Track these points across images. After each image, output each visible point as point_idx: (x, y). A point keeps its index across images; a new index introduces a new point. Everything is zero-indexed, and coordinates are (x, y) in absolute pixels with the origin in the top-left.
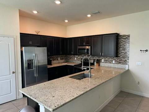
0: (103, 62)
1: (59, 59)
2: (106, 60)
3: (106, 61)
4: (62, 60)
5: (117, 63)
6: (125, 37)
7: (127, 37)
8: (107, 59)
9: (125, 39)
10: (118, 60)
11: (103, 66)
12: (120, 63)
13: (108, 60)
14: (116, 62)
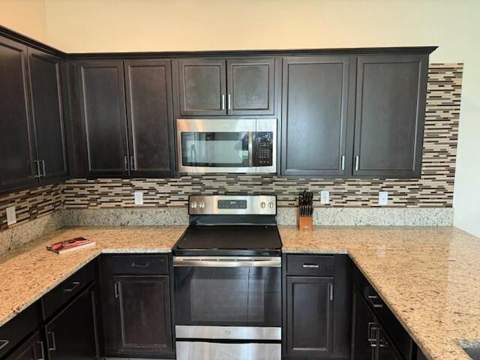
0: (327, 206)
1: (11, 220)
2: (343, 195)
3: (341, 200)
4: (33, 217)
5: (397, 205)
6: (440, 77)
7: (449, 74)
8: (346, 187)
9: (441, 84)
10: (405, 190)
11: (326, 223)
12: (412, 201)
13: (352, 193)
14: (396, 199)
